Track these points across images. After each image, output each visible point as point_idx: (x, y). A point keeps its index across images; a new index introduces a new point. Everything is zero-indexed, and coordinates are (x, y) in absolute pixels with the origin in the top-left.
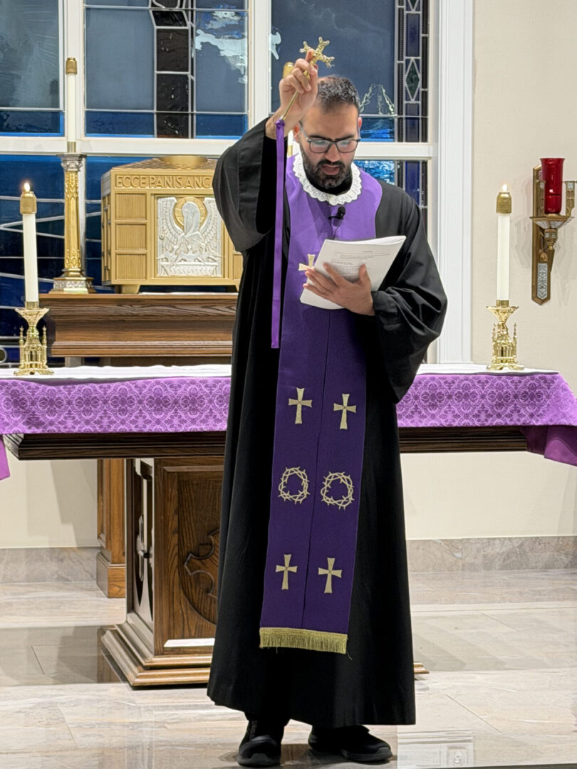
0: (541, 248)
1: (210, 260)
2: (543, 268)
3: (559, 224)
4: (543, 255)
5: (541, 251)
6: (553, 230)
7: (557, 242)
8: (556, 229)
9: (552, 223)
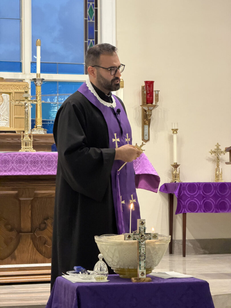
0: (145, 119)
1: (5, 120)
2: (146, 127)
3: (152, 108)
4: (147, 122)
5: (145, 120)
6: (150, 111)
7: (152, 116)
8: (151, 110)
9: (149, 107)
